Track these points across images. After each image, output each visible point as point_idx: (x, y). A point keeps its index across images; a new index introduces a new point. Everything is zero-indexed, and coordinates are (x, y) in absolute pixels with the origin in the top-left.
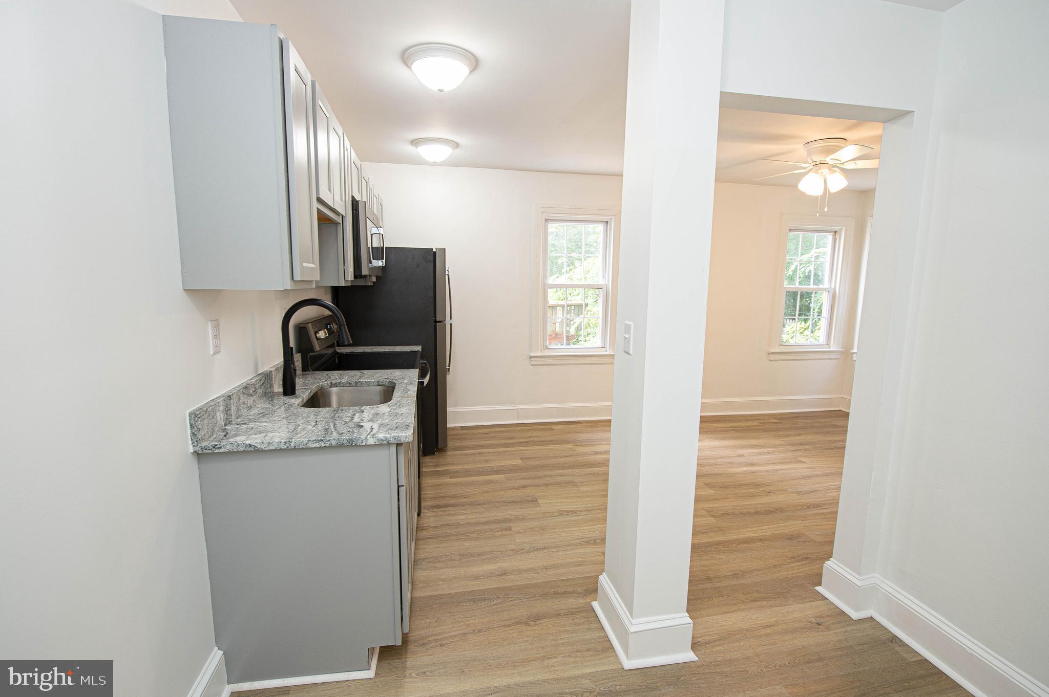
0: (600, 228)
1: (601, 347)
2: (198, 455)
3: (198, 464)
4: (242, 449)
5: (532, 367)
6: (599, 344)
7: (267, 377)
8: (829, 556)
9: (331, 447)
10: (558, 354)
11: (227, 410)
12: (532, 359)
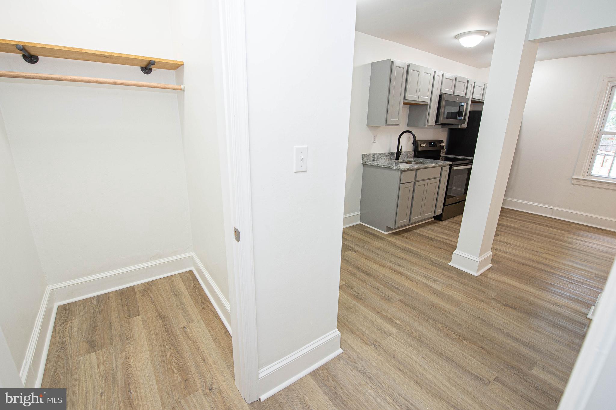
2: (364, 164)
3: (363, 167)
4: (370, 164)
5: (572, 185)
7: (392, 153)
9: (386, 167)
10: (597, 180)
11: (373, 157)
12: (573, 180)
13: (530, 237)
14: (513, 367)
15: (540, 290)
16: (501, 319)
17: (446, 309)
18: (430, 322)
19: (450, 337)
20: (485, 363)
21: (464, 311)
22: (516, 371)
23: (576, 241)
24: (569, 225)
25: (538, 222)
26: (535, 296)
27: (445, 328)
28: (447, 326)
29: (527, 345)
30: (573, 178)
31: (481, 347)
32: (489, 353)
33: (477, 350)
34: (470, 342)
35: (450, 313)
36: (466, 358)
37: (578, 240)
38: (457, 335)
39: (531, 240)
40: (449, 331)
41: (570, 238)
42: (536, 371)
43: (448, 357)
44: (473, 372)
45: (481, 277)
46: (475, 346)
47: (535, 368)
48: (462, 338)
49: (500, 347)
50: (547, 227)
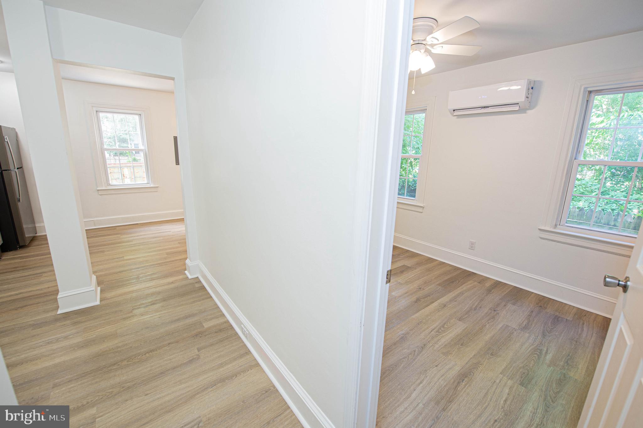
0: (137, 117)
1: (146, 183)
5: (100, 196)
6: (146, 182)
8: (186, 259)
10: (116, 188)
12: (99, 191)
13: (99, 250)
14: (196, 335)
15: (152, 281)
16: (155, 317)
17: (111, 348)
18: (114, 369)
19: (143, 361)
20: (182, 349)
21: (127, 335)
22: (199, 335)
23: (132, 238)
24: (114, 229)
25: (90, 236)
26: (154, 287)
27: (131, 360)
28: (130, 357)
29: (186, 317)
30: (98, 190)
31: (169, 344)
32: (177, 342)
33: (169, 348)
34: (159, 349)
35: (118, 347)
36: (170, 360)
37: (135, 237)
38: (145, 354)
39: (103, 252)
40: (136, 358)
41: (126, 238)
42: (206, 325)
43: (161, 372)
44: (185, 362)
45: (103, 302)
46: (165, 348)
47: (204, 324)
48: (151, 352)
49: (177, 332)
50: (100, 237)
